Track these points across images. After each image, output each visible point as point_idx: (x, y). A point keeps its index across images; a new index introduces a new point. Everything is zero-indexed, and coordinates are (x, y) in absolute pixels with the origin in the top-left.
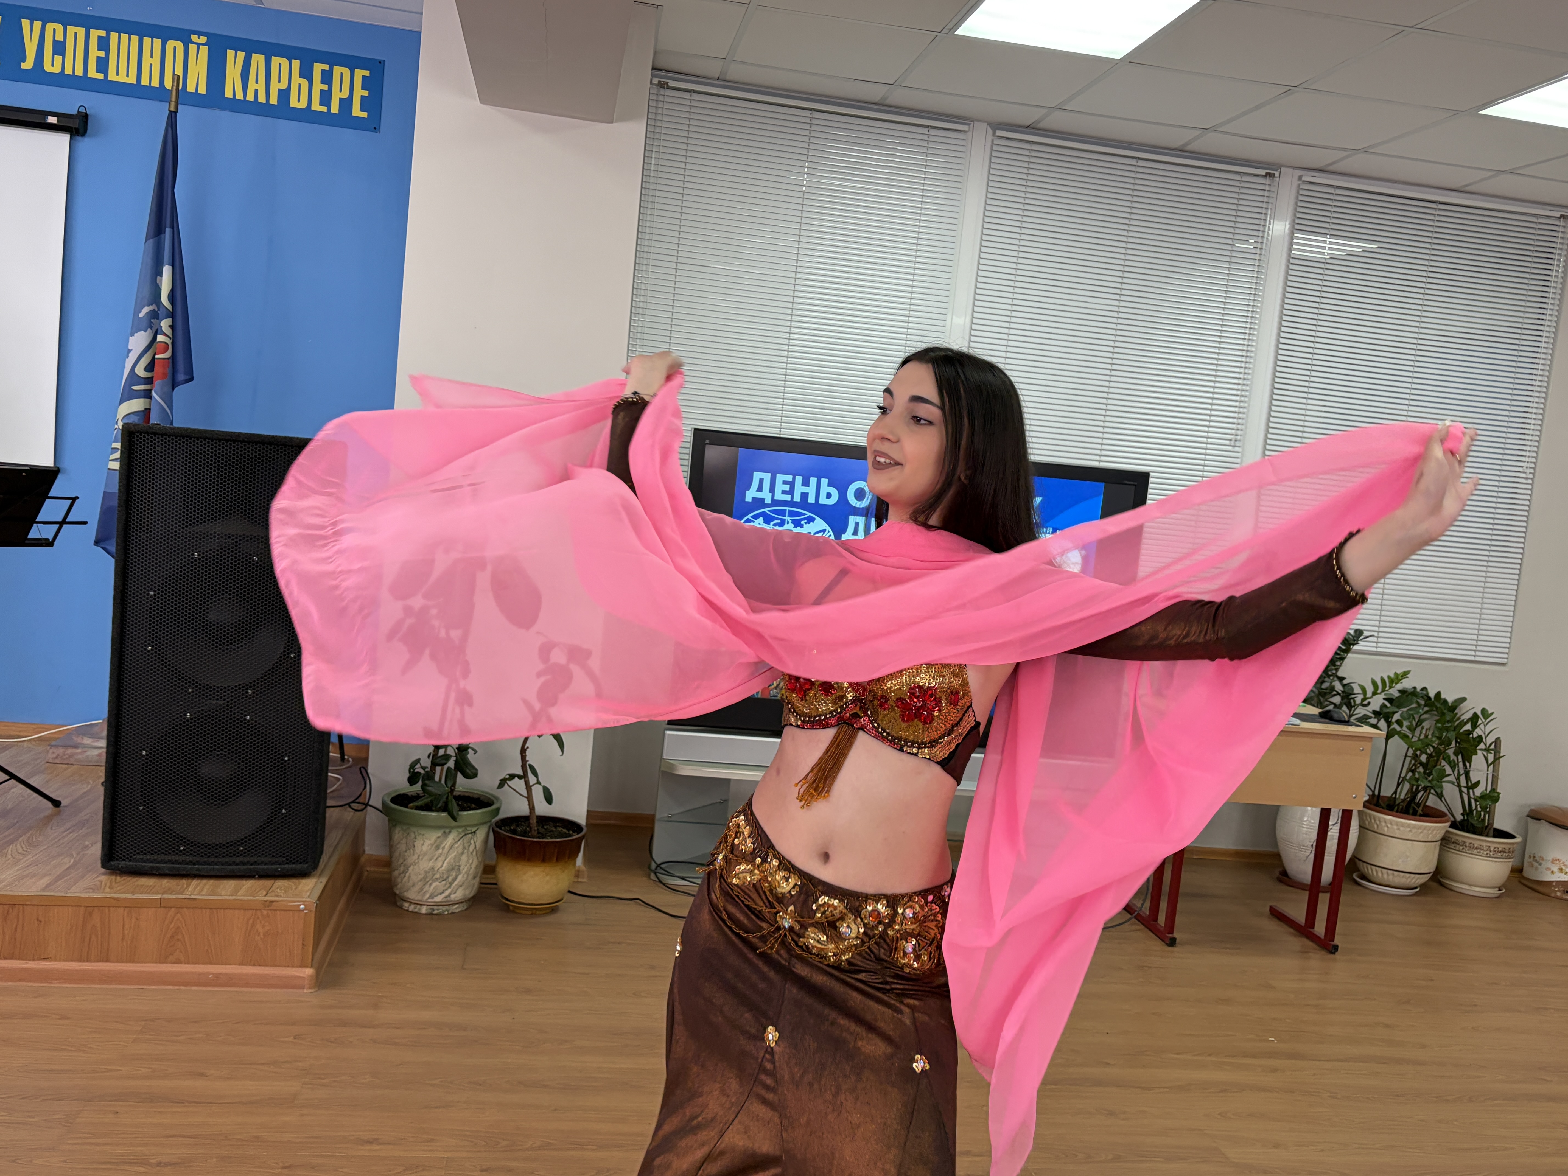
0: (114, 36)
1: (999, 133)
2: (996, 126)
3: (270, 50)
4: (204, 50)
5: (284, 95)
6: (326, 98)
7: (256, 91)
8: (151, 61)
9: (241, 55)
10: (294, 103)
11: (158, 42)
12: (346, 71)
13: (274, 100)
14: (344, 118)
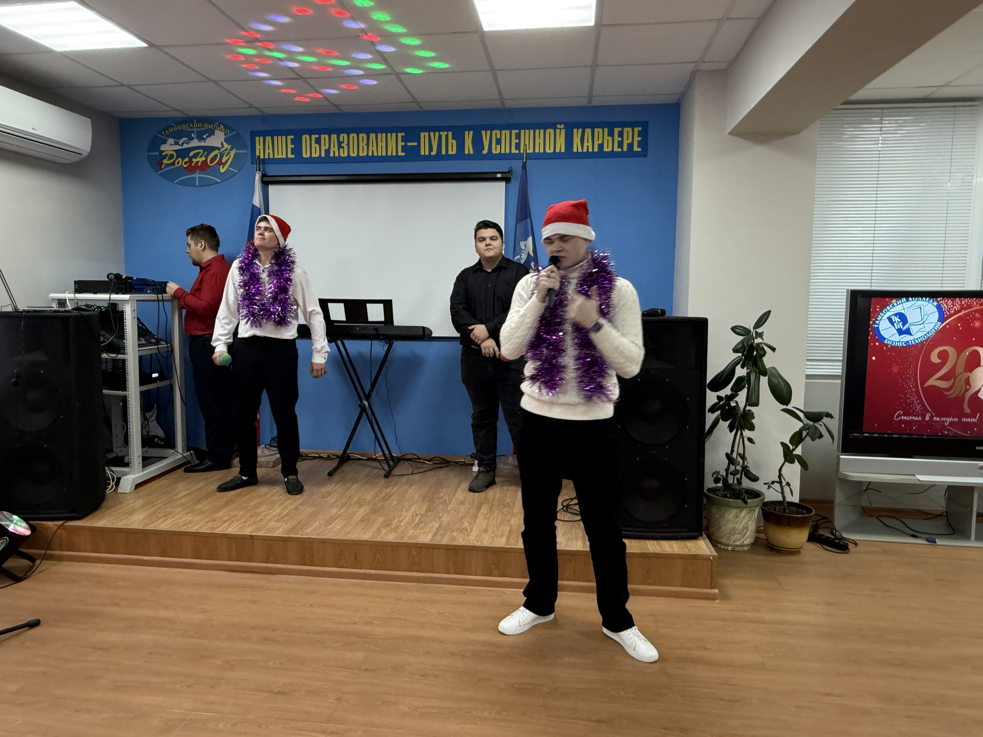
0: (523, 131)
3: (593, 126)
4: (563, 131)
5: (601, 146)
6: (621, 144)
7: (588, 146)
8: (540, 141)
9: (580, 130)
10: (606, 149)
11: (542, 131)
12: (630, 130)
13: (596, 150)
14: (630, 153)
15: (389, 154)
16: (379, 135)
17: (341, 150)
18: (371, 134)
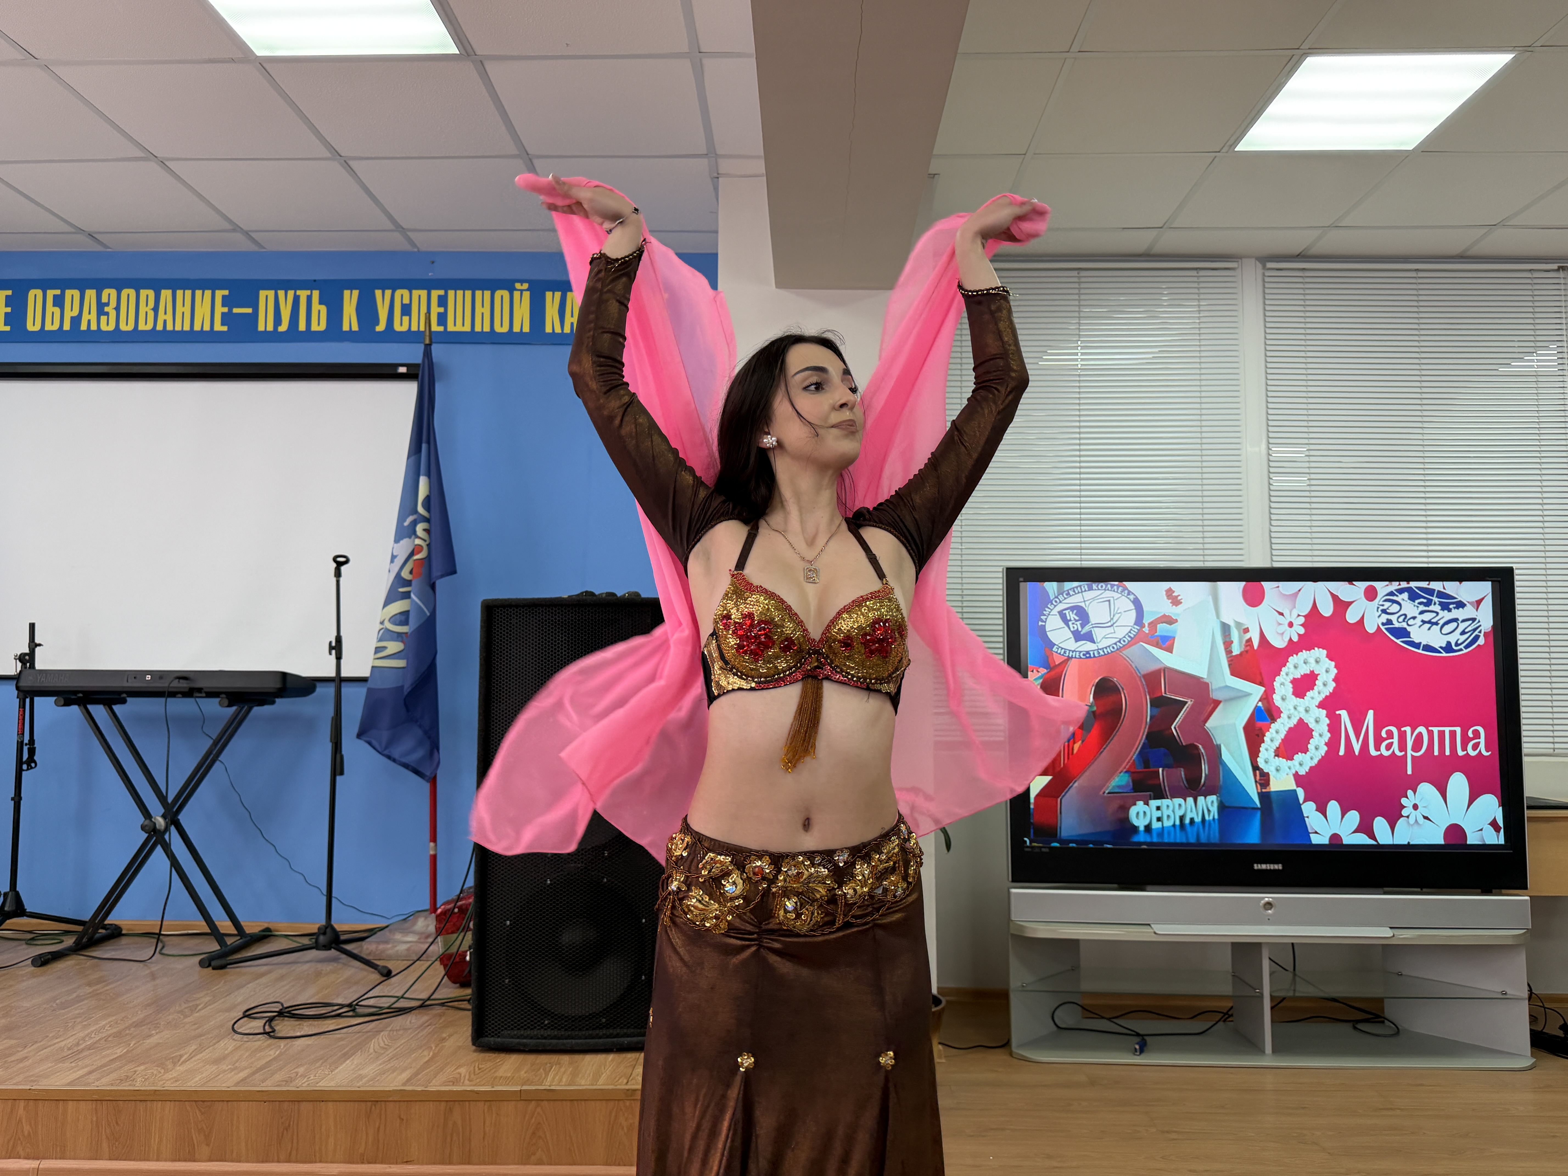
0: (451, 293)
1: (1270, 265)
2: (1264, 259)
4: (527, 295)
8: (483, 310)
11: (487, 294)
15: (197, 327)
16: (179, 293)
17: (103, 319)
18: (163, 292)
